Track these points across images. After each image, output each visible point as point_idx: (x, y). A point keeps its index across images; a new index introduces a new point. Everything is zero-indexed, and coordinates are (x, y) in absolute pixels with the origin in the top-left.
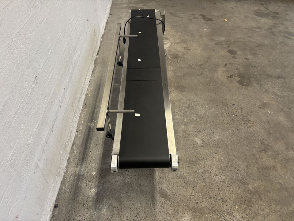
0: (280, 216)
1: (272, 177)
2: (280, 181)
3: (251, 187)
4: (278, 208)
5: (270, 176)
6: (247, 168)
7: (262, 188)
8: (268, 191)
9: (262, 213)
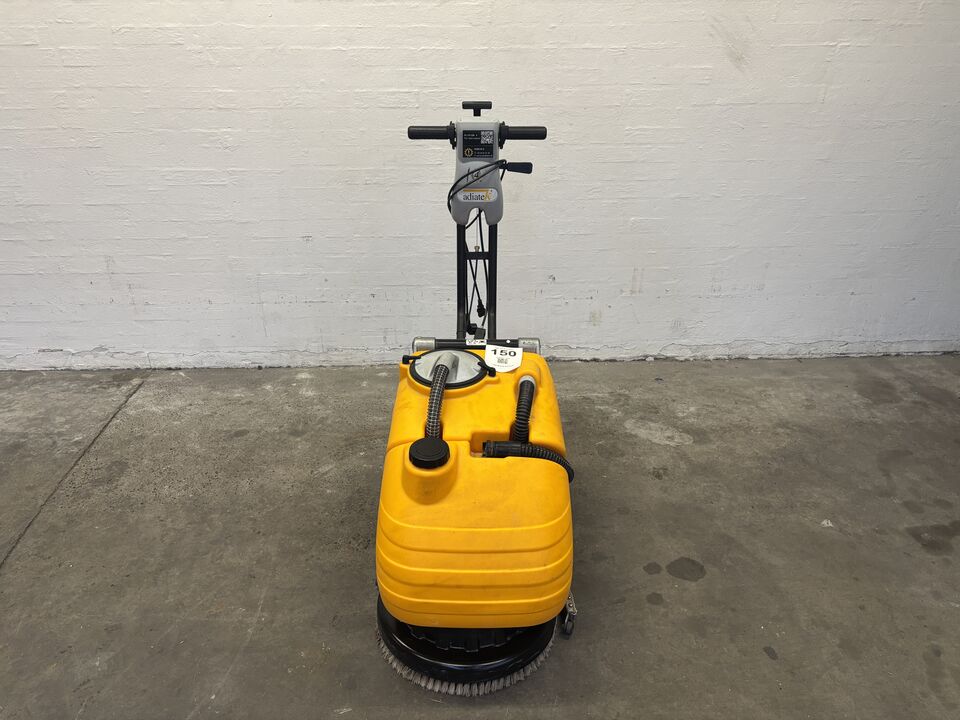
0: (155, 538)
1: (223, 546)
2: (210, 555)
3: (215, 516)
4: (167, 540)
5: (226, 544)
6: (251, 519)
7: (208, 529)
8: (200, 534)
9: (170, 520)
